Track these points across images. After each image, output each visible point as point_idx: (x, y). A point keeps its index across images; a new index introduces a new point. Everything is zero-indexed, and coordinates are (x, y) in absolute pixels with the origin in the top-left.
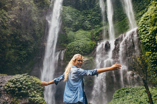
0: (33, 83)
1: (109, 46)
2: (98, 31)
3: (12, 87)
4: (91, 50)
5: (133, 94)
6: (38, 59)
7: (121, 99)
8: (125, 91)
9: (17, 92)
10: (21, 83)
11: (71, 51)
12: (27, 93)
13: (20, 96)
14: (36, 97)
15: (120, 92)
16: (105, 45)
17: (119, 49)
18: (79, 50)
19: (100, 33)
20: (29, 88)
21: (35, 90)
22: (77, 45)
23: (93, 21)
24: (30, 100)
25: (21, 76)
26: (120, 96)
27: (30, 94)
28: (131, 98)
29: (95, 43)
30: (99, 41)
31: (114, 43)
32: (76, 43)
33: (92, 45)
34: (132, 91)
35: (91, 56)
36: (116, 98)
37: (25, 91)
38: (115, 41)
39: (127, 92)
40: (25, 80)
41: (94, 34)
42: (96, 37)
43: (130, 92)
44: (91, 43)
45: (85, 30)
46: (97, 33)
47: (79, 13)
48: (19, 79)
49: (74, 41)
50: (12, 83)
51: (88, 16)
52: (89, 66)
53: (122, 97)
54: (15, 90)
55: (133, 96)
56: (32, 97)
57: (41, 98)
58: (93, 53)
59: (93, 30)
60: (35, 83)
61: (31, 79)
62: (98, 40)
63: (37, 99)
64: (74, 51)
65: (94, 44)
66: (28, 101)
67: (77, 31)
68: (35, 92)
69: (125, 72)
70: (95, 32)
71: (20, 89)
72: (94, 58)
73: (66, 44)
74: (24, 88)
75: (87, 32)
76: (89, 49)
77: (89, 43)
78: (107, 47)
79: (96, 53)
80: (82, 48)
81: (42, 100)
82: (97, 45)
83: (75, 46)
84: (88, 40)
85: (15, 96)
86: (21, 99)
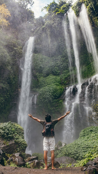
0: (16, 128)
1: (76, 90)
2: (66, 76)
3: (2, 133)
4: (61, 94)
5: (96, 132)
6: (14, 103)
7: (86, 137)
8: (90, 130)
9: (6, 136)
10: (8, 130)
11: (43, 96)
12: (13, 137)
13: (8, 138)
14: (19, 139)
15: (85, 131)
16: (73, 90)
17: (85, 93)
18: (50, 94)
19: (68, 78)
20: (14, 133)
21: (17, 133)
22: (47, 90)
23: (61, 66)
24: (15, 142)
25: (7, 124)
26: (85, 134)
27: (14, 137)
28: (94, 136)
29: (64, 87)
30: (67, 86)
31: (81, 87)
32: (47, 88)
33: (61, 89)
34: (96, 130)
35: (61, 99)
36: (82, 136)
37: (12, 135)
38: (81, 85)
39: (91, 131)
40: (10, 127)
41: (63, 79)
42: (64, 81)
43: (94, 131)
44: (61, 87)
45: (54, 75)
46: (66, 78)
47: (49, 59)
48: (6, 127)
49: (45, 86)
50: (2, 130)
51: (57, 63)
52: (59, 108)
53: (87, 135)
54: (4, 135)
55: (96, 134)
56: (17, 139)
57: (23, 140)
58: (62, 96)
59: (62, 75)
60: (17, 128)
61: (14, 126)
62: (67, 84)
63: (20, 141)
64: (45, 96)
65: (63, 89)
66: (14, 142)
67: (48, 77)
68: (18, 135)
69: (90, 113)
70: (64, 77)
71: (8, 134)
72: (63, 101)
73: (38, 89)
74: (10, 133)
75: (57, 77)
76: (59, 93)
77: (58, 88)
78: (75, 91)
79: (65, 97)
80: (53, 92)
81: (24, 141)
82: (66, 90)
83: (46, 91)
84: (58, 85)
85: (5, 139)
86: (9, 141)
